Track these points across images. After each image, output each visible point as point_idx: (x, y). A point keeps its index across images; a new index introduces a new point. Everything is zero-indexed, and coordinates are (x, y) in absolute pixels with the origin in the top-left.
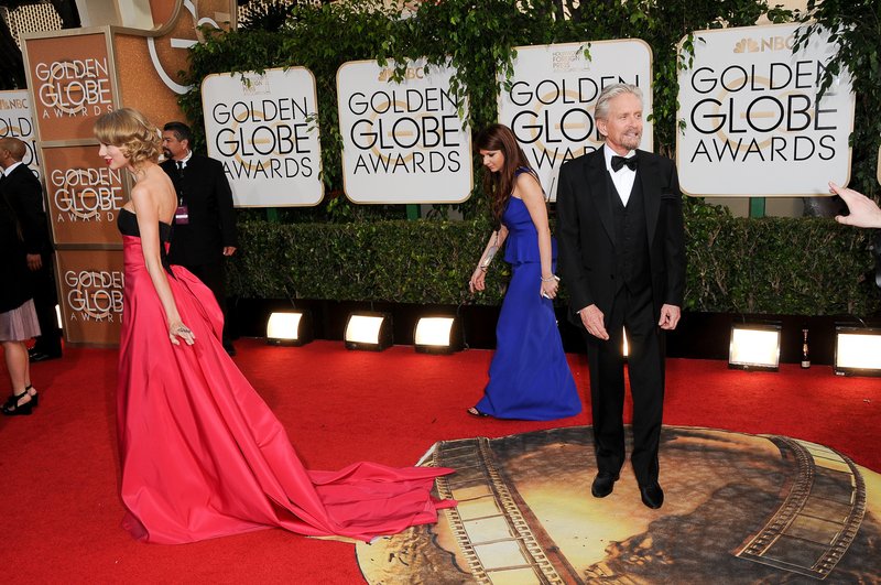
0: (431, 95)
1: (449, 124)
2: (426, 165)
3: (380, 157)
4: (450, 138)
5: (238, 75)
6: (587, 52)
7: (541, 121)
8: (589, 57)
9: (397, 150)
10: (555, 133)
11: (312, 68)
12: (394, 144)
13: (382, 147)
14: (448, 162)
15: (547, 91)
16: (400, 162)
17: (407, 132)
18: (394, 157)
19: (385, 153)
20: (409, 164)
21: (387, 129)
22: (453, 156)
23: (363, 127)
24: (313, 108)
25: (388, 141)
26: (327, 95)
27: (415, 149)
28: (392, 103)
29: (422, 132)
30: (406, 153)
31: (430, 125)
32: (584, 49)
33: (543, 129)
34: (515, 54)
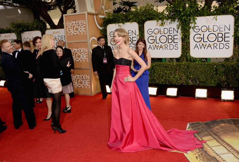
0: (171, 29)
1: (175, 37)
2: (168, 48)
3: (156, 46)
4: (175, 41)
5: (117, 24)
6: (216, 18)
7: (202, 36)
8: (216, 20)
9: (160, 44)
10: (206, 40)
11: (138, 23)
12: (160, 42)
13: (156, 43)
14: (175, 47)
15: (204, 29)
16: (161, 47)
17: (164, 39)
18: (160, 46)
19: (157, 45)
20: (164, 48)
21: (158, 38)
22: (176, 46)
23: (151, 38)
24: (138, 33)
25: (158, 41)
26: (141, 29)
27: (165, 44)
28: (159, 31)
29: (168, 39)
30: (163, 45)
31: (170, 37)
32: (215, 17)
33: (202, 39)
34: (196, 19)
